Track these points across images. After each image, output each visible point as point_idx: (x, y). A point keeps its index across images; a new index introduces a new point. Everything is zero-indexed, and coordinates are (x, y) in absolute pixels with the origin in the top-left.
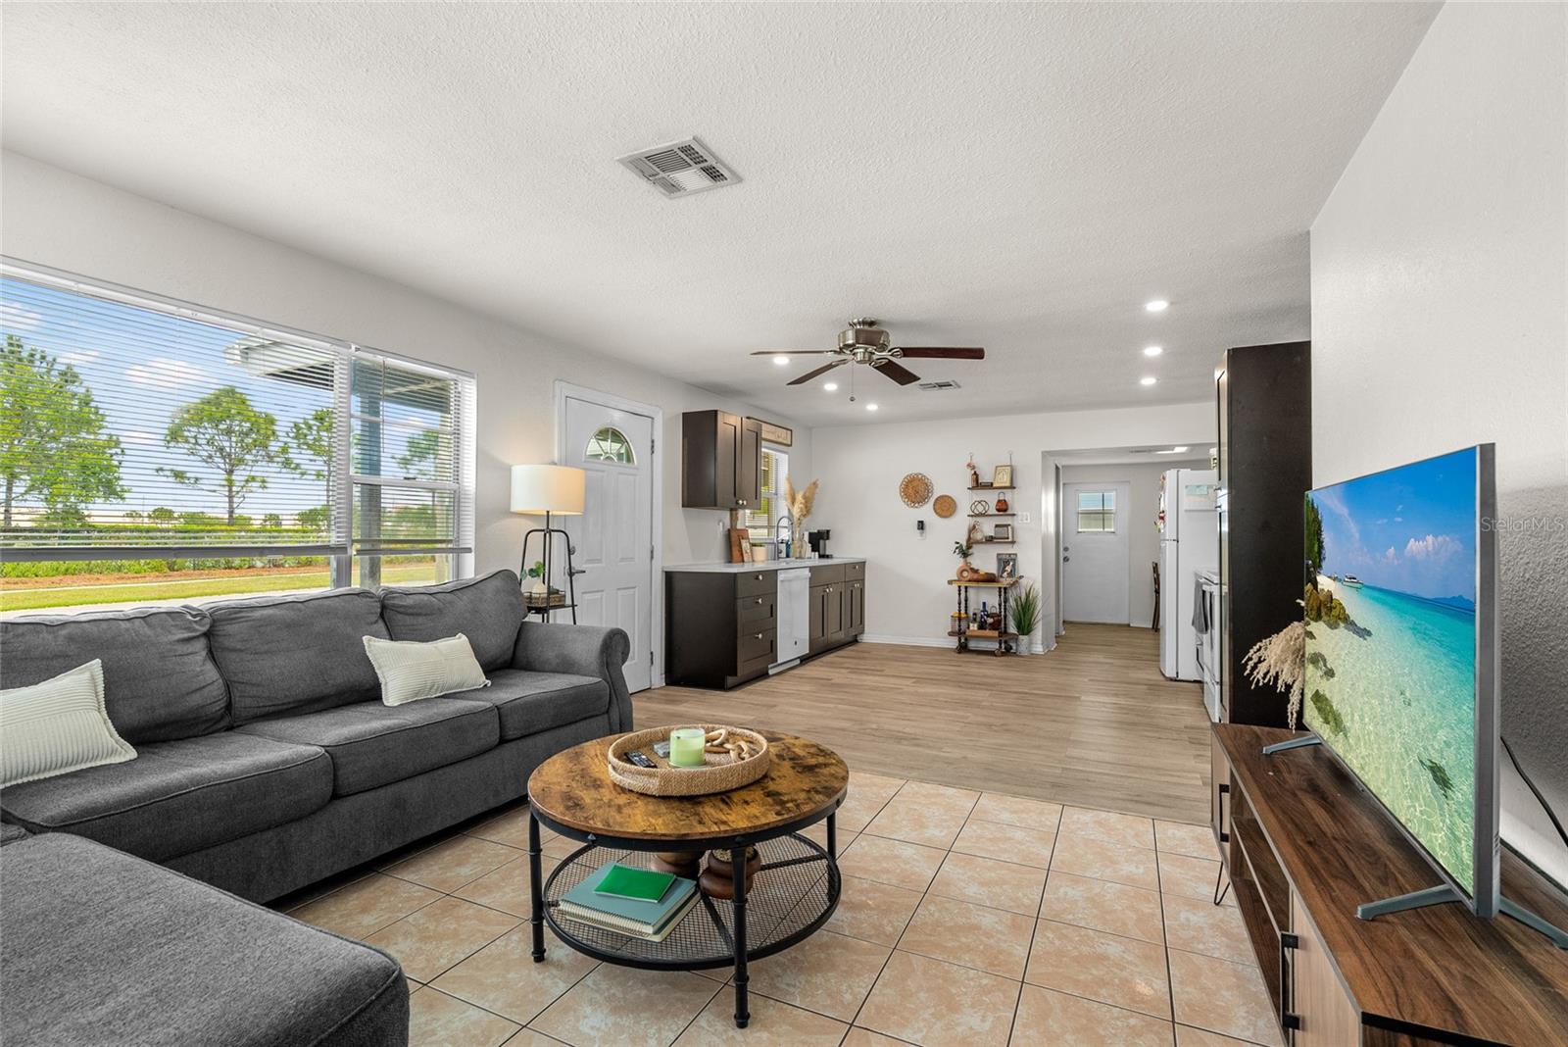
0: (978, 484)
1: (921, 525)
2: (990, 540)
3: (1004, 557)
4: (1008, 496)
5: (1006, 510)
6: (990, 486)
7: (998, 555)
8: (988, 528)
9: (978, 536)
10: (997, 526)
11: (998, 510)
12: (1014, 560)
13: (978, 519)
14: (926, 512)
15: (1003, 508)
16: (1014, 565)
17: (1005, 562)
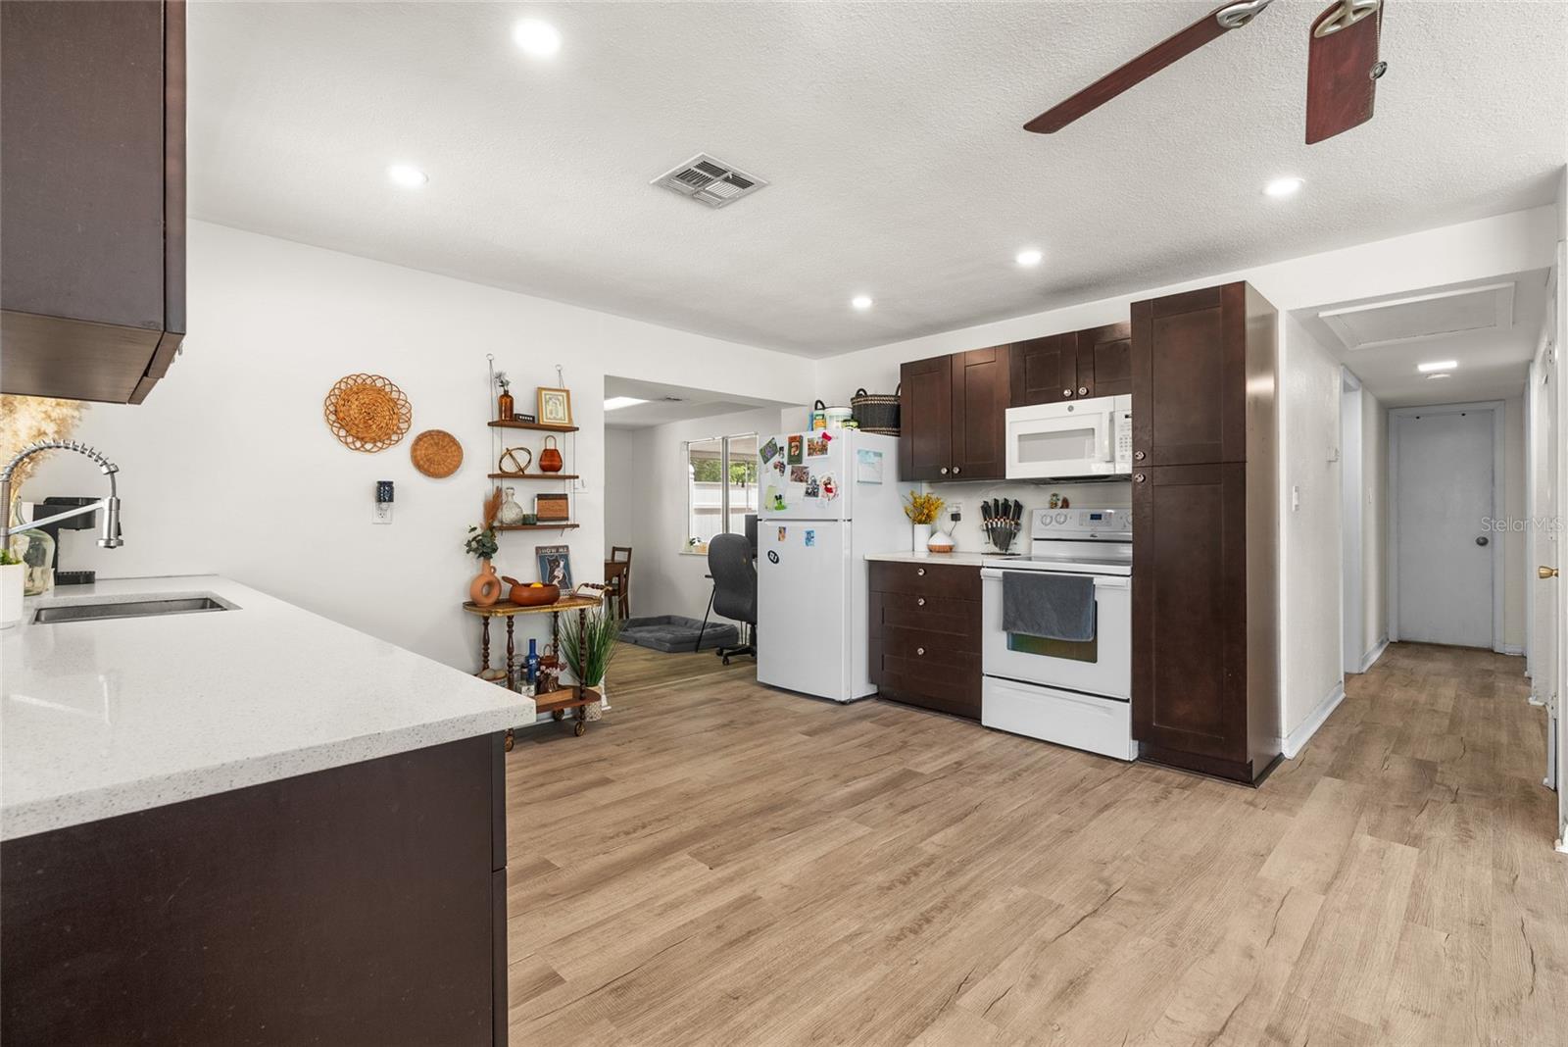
0: (508, 417)
1: (385, 492)
2: (527, 523)
3: (548, 551)
4: (560, 443)
5: (558, 469)
6: (531, 423)
7: (538, 549)
8: (522, 499)
9: (508, 514)
10: (541, 497)
11: (544, 468)
12: (566, 557)
13: (506, 484)
14: (394, 461)
15: (551, 463)
16: (567, 567)
17: (552, 561)
